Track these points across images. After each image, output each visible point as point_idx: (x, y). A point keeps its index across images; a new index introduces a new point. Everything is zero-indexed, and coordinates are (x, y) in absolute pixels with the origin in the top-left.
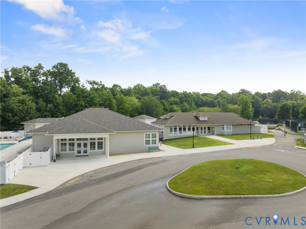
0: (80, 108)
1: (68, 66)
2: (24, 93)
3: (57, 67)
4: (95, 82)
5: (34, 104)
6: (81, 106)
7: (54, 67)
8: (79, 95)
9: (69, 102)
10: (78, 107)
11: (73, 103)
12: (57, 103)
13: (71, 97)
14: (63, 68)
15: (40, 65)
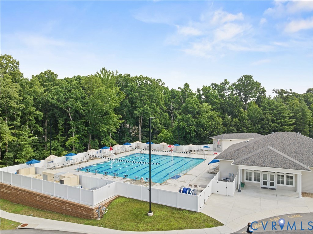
0: (267, 122)
1: (253, 78)
2: (212, 110)
3: (242, 79)
4: (283, 90)
5: (221, 119)
6: (267, 120)
7: (239, 80)
8: (266, 108)
9: (254, 116)
10: (264, 121)
11: (258, 117)
12: (242, 117)
13: (256, 110)
14: (248, 81)
15: (226, 80)
